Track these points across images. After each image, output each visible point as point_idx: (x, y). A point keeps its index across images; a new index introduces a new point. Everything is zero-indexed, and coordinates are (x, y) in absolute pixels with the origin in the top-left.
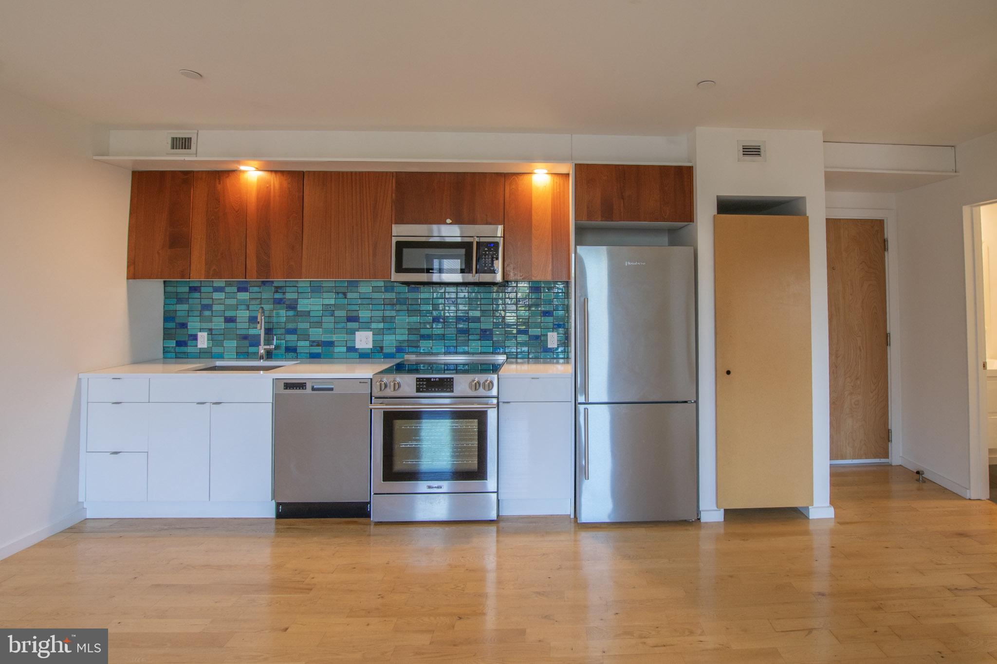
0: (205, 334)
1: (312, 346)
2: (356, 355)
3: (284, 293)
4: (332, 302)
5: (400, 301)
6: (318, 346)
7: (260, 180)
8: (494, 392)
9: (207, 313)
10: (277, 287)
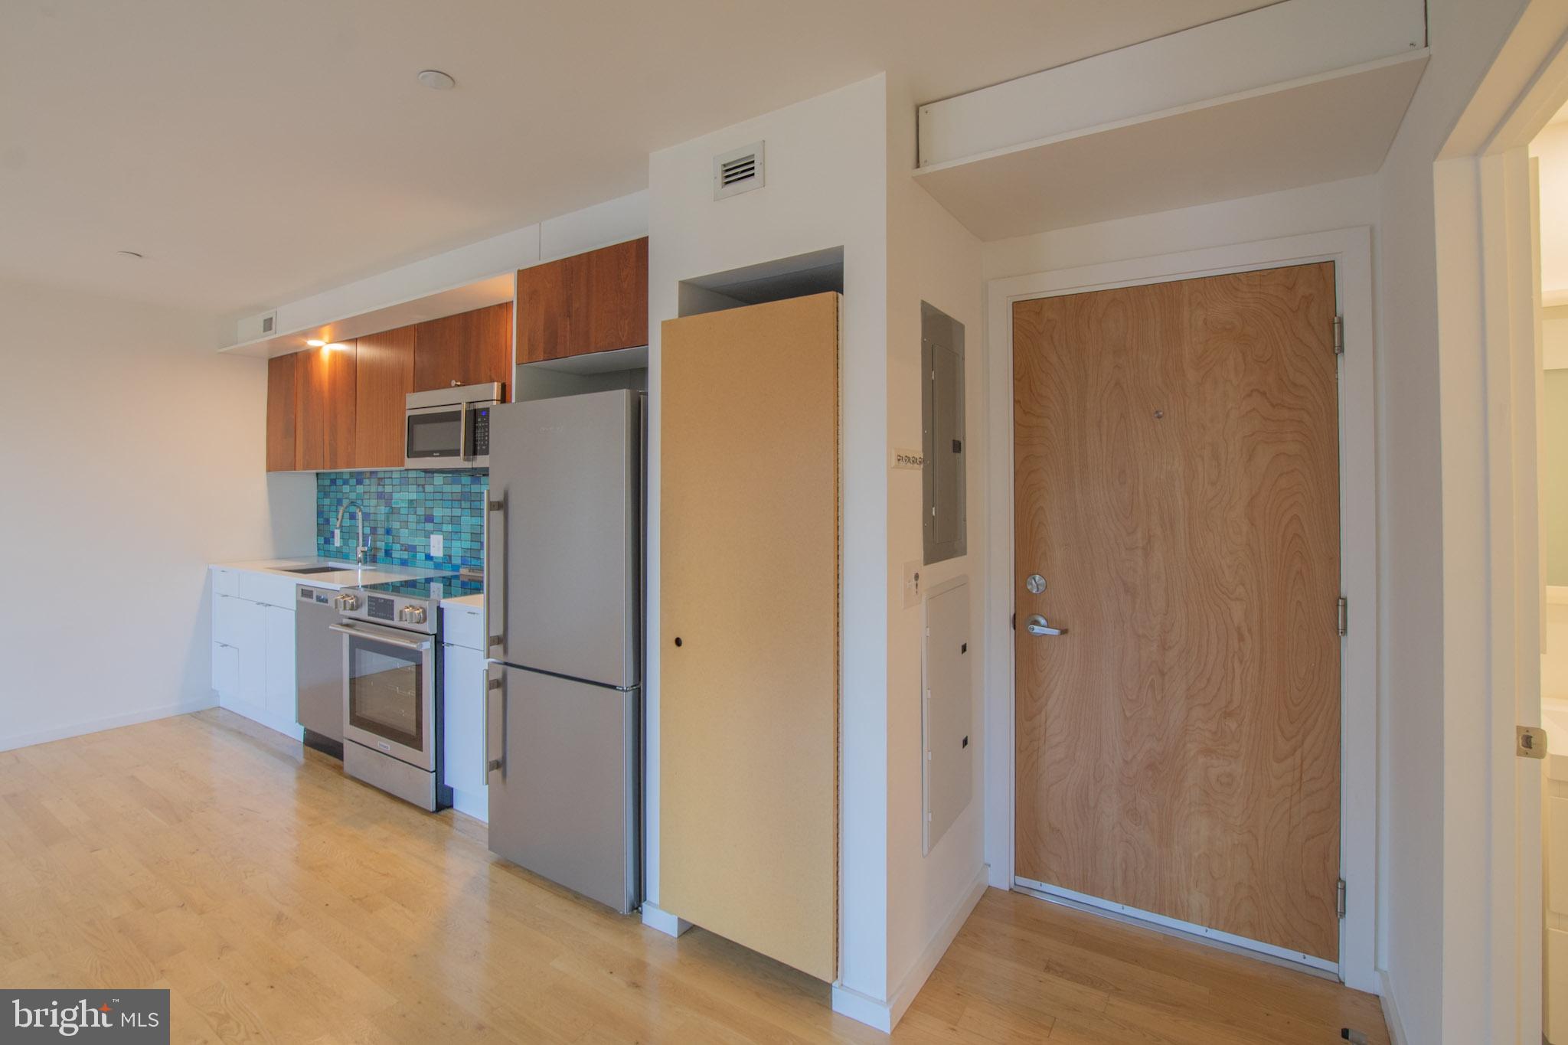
0: (339, 531)
1: (402, 550)
2: (430, 564)
3: (384, 486)
4: (414, 496)
5: (465, 496)
6: (406, 550)
8: (430, 627)
9: (339, 508)
10: (380, 479)
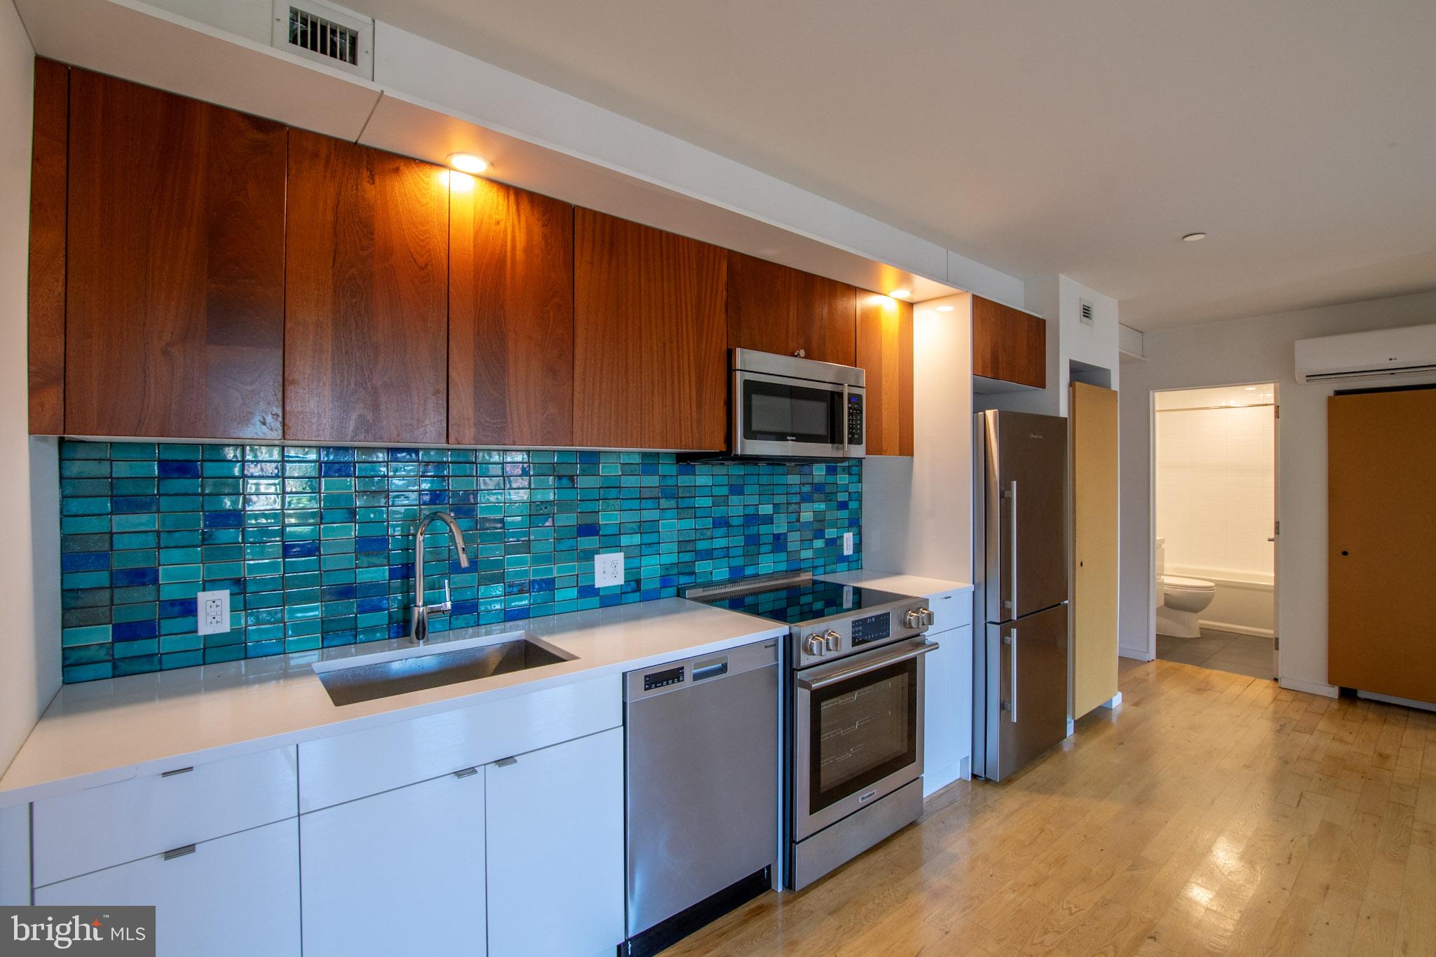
0: (224, 596)
1: (511, 594)
2: (595, 601)
5: (666, 492)
6: (521, 592)
9: (226, 535)
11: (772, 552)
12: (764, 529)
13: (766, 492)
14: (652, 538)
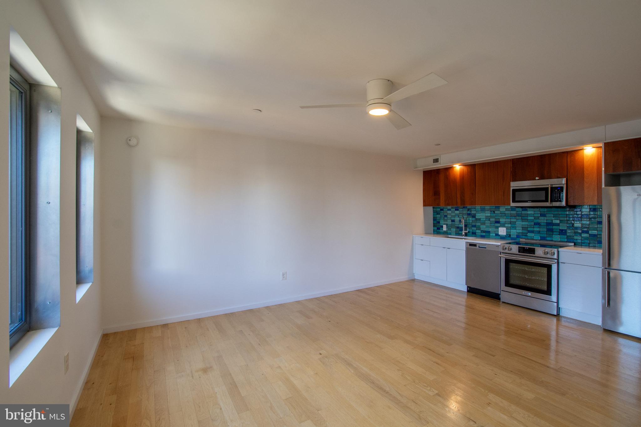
0: (445, 226)
1: (481, 232)
2: (499, 237)
3: (471, 211)
4: (489, 215)
6: (484, 232)
7: (461, 169)
8: (555, 257)
9: (446, 218)
10: (468, 209)
11: (559, 235)
12: (554, 227)
13: (555, 216)
14: (513, 226)
